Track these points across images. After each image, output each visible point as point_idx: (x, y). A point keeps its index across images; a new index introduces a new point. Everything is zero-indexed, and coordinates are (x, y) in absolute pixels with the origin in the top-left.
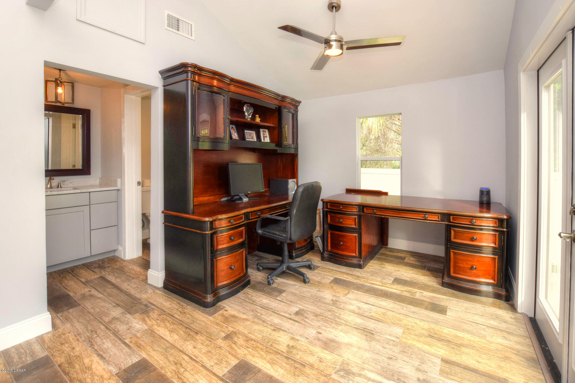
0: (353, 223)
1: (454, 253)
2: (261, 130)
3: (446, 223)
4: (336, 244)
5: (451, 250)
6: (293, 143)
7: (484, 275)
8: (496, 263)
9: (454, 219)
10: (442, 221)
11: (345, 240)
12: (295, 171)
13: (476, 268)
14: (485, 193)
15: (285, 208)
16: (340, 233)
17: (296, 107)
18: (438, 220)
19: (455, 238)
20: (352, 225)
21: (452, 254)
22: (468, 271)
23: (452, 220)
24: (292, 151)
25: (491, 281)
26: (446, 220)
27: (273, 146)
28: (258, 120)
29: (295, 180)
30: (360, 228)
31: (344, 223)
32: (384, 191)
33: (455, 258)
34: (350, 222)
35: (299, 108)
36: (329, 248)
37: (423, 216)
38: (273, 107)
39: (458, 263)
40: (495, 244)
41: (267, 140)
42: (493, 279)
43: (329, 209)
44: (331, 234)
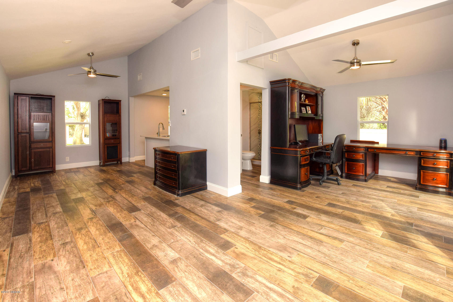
0: (362, 157)
1: (423, 172)
2: (307, 107)
3: (418, 156)
4: (350, 169)
5: (421, 170)
6: (321, 113)
7: (441, 183)
8: (448, 177)
9: (423, 154)
10: (416, 155)
11: (357, 166)
12: (321, 129)
13: (436, 179)
14: (443, 142)
15: (322, 149)
16: (353, 163)
17: (322, 93)
18: (414, 154)
19: (424, 164)
20: (361, 158)
21: (422, 172)
22: (431, 181)
23: (422, 155)
24: (320, 118)
25: (445, 186)
26: (418, 154)
27: (312, 116)
28: (307, 102)
29: (321, 134)
30: (366, 160)
31: (356, 157)
32: (376, 141)
33: (424, 175)
34: (360, 157)
35: (324, 93)
36: (346, 172)
37: (405, 152)
38: (313, 94)
39: (426, 177)
40: (448, 167)
41: (310, 112)
42: (446, 185)
43: (346, 150)
44: (347, 164)
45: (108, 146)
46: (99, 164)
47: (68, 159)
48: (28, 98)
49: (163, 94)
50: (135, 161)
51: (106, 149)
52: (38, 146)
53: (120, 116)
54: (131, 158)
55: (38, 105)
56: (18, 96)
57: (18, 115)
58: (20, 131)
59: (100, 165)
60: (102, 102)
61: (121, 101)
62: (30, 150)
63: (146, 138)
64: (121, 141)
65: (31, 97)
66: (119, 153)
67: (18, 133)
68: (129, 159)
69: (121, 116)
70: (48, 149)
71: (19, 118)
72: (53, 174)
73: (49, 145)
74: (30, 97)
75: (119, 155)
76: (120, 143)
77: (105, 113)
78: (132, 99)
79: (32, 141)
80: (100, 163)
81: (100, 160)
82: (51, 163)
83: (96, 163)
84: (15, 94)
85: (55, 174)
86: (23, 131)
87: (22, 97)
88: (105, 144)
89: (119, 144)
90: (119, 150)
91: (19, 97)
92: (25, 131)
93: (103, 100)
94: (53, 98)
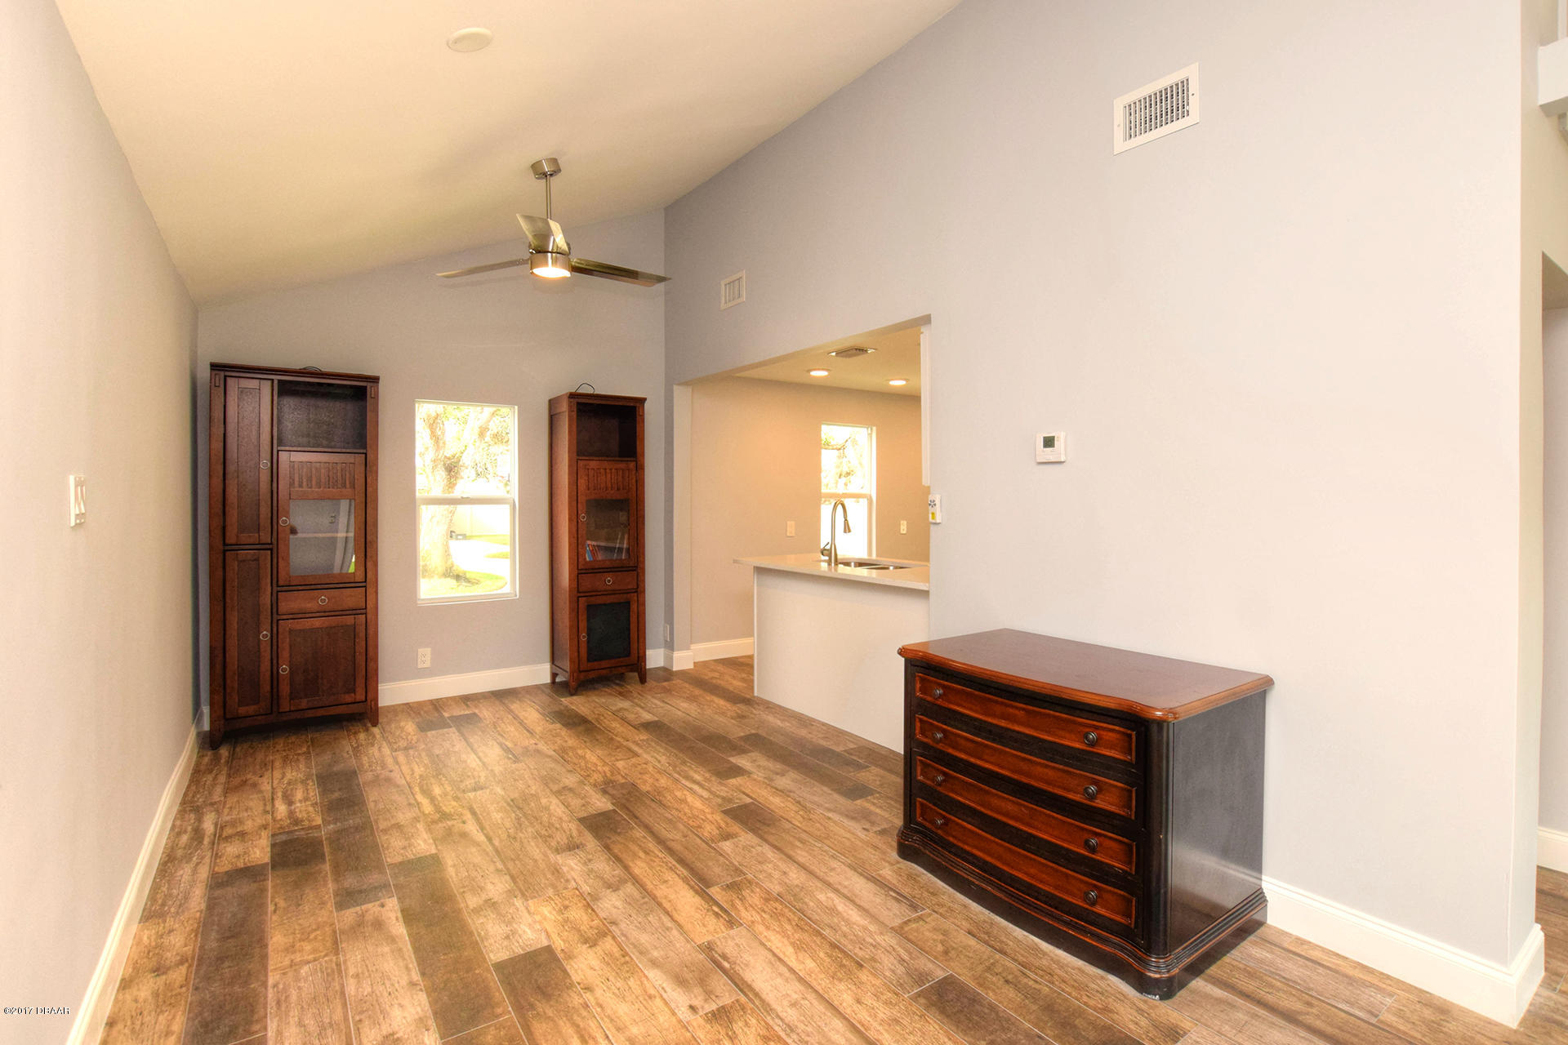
45: (593, 600)
46: (548, 680)
47: (425, 656)
48: (266, 388)
49: (814, 373)
50: (692, 667)
51: (583, 618)
52: (310, 606)
53: (640, 468)
54: (676, 655)
55: (309, 420)
56: (225, 377)
57: (228, 462)
58: (231, 538)
59: (553, 682)
60: (570, 407)
61: (645, 399)
62: (275, 621)
63: (760, 571)
64: (644, 581)
65: (279, 381)
66: (634, 635)
67: (225, 544)
68: (669, 659)
69: (643, 469)
70: (349, 620)
71: (228, 476)
72: (367, 730)
73: (351, 598)
74: (276, 382)
75: (634, 646)
76: (639, 590)
77: (582, 451)
78: (681, 395)
79: (281, 583)
80: (554, 675)
81: (553, 661)
82: (360, 681)
83: (542, 673)
84: (215, 367)
85: (376, 730)
86: (245, 538)
87: (245, 383)
88: (579, 592)
89: (636, 594)
90: (633, 619)
91: (229, 380)
92: (253, 538)
93: (572, 396)
94: (369, 385)
